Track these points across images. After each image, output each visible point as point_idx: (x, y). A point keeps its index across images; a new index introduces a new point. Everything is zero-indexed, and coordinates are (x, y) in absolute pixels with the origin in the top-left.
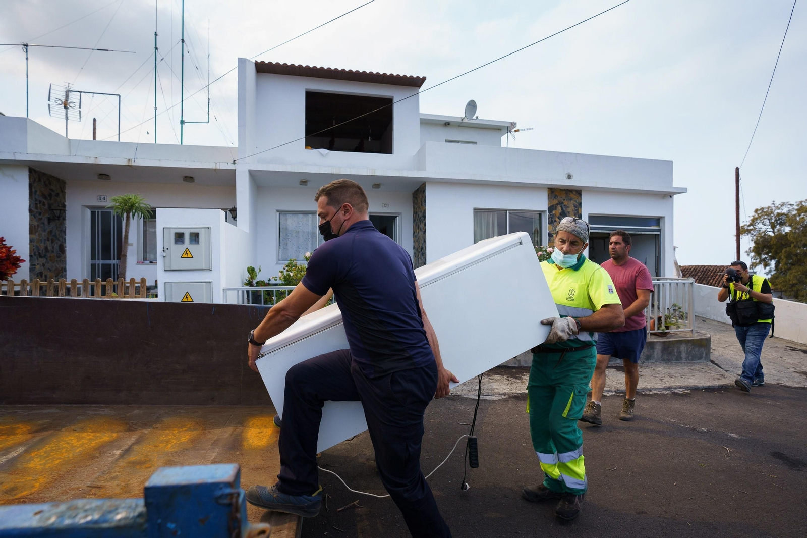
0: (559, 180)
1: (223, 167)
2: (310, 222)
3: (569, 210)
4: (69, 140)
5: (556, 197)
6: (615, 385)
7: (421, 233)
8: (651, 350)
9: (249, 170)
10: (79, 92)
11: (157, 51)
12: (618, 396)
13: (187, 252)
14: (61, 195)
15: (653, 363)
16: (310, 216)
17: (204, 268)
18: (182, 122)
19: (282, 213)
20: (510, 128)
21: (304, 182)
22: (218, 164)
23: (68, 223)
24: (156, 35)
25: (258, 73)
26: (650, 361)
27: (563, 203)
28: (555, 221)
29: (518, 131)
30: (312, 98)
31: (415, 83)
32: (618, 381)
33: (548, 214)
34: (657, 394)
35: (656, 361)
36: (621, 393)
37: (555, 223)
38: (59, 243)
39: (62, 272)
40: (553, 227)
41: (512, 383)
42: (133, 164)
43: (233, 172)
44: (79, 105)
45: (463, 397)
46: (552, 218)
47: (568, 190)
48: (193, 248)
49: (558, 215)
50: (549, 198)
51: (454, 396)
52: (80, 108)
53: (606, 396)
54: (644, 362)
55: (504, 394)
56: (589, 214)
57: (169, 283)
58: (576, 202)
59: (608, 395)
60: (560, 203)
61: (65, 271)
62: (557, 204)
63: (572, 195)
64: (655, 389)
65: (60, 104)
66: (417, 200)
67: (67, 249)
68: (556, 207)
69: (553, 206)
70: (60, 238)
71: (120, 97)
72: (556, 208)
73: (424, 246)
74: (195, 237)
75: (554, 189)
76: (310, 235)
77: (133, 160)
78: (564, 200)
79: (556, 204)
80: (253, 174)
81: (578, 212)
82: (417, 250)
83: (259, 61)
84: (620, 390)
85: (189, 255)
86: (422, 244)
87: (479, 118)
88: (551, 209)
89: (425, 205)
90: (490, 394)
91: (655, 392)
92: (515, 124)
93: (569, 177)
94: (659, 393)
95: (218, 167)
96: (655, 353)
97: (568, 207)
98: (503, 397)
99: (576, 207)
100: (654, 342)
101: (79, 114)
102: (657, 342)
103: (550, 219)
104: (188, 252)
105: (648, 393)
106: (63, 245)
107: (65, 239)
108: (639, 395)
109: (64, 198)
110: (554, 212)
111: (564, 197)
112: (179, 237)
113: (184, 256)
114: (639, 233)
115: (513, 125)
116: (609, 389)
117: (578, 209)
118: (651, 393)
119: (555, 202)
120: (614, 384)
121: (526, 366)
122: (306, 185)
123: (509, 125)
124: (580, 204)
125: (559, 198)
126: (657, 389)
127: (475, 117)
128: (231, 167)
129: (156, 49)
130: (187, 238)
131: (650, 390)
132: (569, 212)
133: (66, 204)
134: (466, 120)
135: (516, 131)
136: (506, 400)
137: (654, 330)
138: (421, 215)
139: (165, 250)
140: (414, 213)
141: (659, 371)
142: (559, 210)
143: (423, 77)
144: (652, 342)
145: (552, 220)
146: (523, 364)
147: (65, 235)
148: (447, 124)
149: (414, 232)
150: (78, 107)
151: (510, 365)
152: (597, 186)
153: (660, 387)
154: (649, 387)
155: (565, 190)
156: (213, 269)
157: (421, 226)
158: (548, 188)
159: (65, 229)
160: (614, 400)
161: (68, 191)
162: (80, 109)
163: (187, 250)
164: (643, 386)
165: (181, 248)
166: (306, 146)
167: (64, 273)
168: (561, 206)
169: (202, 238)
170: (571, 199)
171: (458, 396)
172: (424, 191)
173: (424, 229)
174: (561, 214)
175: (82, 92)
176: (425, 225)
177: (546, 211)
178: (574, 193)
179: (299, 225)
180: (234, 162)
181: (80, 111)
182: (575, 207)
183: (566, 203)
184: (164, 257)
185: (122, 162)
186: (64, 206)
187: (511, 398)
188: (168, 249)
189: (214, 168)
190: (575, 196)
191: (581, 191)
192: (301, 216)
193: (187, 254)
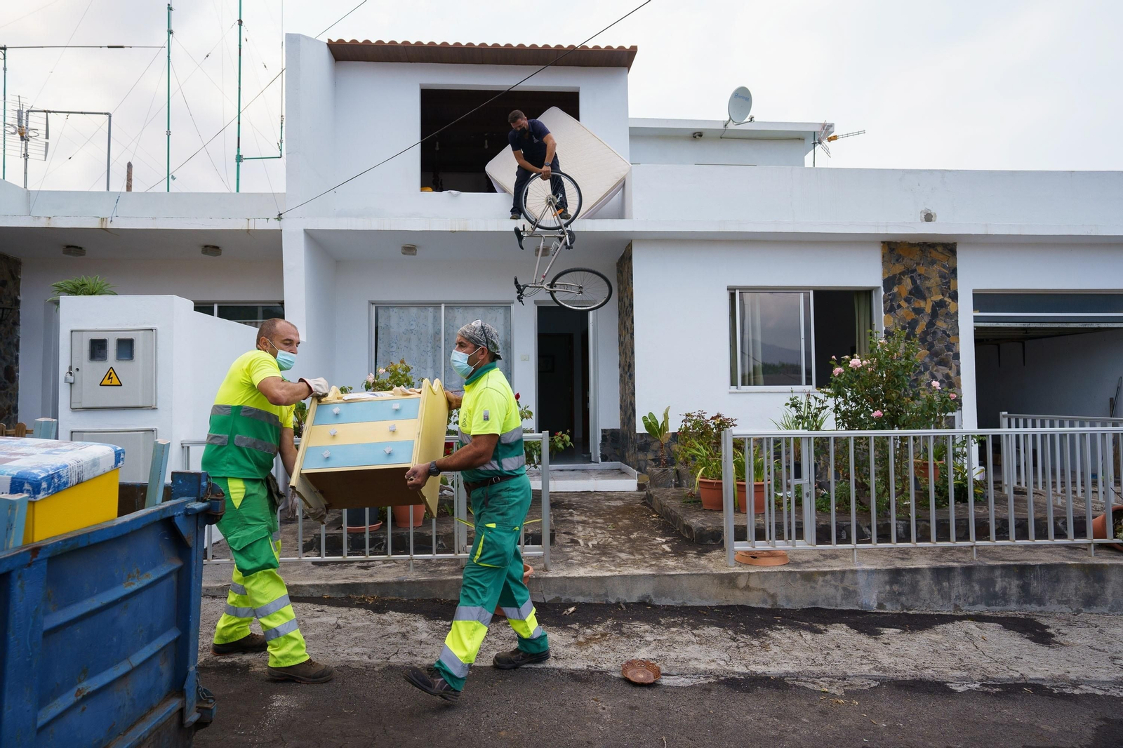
0: (908, 224)
1: (261, 225)
2: (431, 320)
3: (928, 284)
4: (29, 191)
5: (899, 259)
6: (985, 665)
7: (628, 336)
8: (1097, 585)
9: (305, 230)
10: (45, 111)
11: (171, 35)
12: (987, 693)
13: (110, 374)
14: (11, 283)
15: (1103, 614)
16: (431, 309)
17: (140, 405)
18: (239, 159)
19: (379, 307)
20: (820, 135)
21: (410, 250)
22: (251, 222)
23: (23, 331)
24: (170, 9)
25: (338, 62)
26: (1095, 609)
27: (915, 270)
28: (899, 306)
29: (835, 138)
30: (431, 99)
31: (620, 59)
32: (996, 656)
33: (883, 293)
34: (1094, 695)
35: (1110, 610)
36: (995, 686)
37: (898, 311)
38: (5, 365)
39: (9, 413)
40: (895, 318)
41: (738, 647)
42: (109, 226)
43: (278, 234)
44: (45, 133)
45: (610, 676)
46: (892, 300)
47: (925, 243)
48: (122, 368)
49: (905, 294)
50: (883, 262)
51: (592, 673)
52: (47, 137)
53: (954, 692)
54: (1079, 611)
55: (707, 674)
56: (974, 290)
57: (79, 432)
58: (944, 267)
59: (960, 689)
60: (910, 271)
61: (16, 411)
62: (903, 273)
63: (934, 253)
64: (1089, 683)
65: (12, 133)
66: (622, 276)
67: (21, 374)
68: (900, 279)
69: (894, 276)
70: (8, 357)
71: (110, 116)
72: (900, 282)
73: (632, 363)
74: (126, 347)
75: (896, 243)
76: (429, 345)
77: (109, 219)
78: (918, 264)
79: (900, 274)
80: (313, 237)
81: (949, 288)
82: (624, 369)
83: (334, 40)
84: (993, 680)
85: (115, 381)
86: (630, 357)
87: (755, 119)
88: (889, 283)
89: (632, 283)
90: (674, 672)
91: (1090, 690)
92: (831, 126)
93: (929, 217)
94: (1100, 693)
95: (251, 227)
96: (1109, 592)
97: (928, 279)
98: (703, 681)
99: (945, 279)
100: (1103, 565)
101: (44, 149)
102: (1112, 565)
103: (889, 303)
104: (113, 375)
105: (1068, 691)
106: (12, 368)
107: (17, 358)
108: (1043, 695)
109: (18, 289)
110: (896, 290)
111: (917, 258)
112: (97, 348)
113: (107, 382)
114: (1095, 325)
115: (828, 127)
116: (965, 674)
117: (949, 282)
118: (1077, 692)
119: (898, 268)
120: (984, 662)
121: (788, 608)
122: (414, 254)
123: (817, 129)
124: (954, 271)
125: (907, 261)
126: (1095, 682)
127: (747, 119)
128: (273, 225)
129: (170, 32)
130: (112, 349)
131: (1075, 684)
132: (928, 289)
133: (21, 298)
134: (731, 126)
135: (830, 140)
136: (706, 689)
137: (1105, 537)
138: (627, 303)
139: (74, 371)
140: (619, 301)
141: (1114, 636)
142: (907, 284)
143: (632, 47)
144: (1097, 565)
145: (892, 306)
146: (784, 604)
147: (18, 350)
148: (698, 135)
149: (620, 336)
150: (44, 136)
151: (753, 605)
152: (989, 233)
153: (1104, 678)
154: (1072, 676)
155: (918, 244)
156: (158, 407)
157: (628, 324)
158: (883, 242)
159: (18, 341)
160: (970, 705)
161: (23, 277)
162: (47, 141)
163: (111, 371)
164: (1057, 673)
165: (101, 368)
166: (422, 187)
167: (14, 415)
168: (912, 278)
169: (138, 349)
170: (933, 262)
171: (601, 673)
172: (630, 258)
173: (631, 328)
174: (910, 293)
175: (50, 112)
176: (633, 322)
177: (879, 287)
178: (940, 249)
179: (412, 328)
180: (280, 217)
181: (47, 144)
182: (942, 276)
183: (921, 270)
184: (71, 384)
185: (94, 224)
186: (17, 303)
187: (720, 683)
188: (78, 369)
189: (245, 228)
190: (941, 256)
191: (955, 244)
192: (414, 311)
193: (111, 379)
